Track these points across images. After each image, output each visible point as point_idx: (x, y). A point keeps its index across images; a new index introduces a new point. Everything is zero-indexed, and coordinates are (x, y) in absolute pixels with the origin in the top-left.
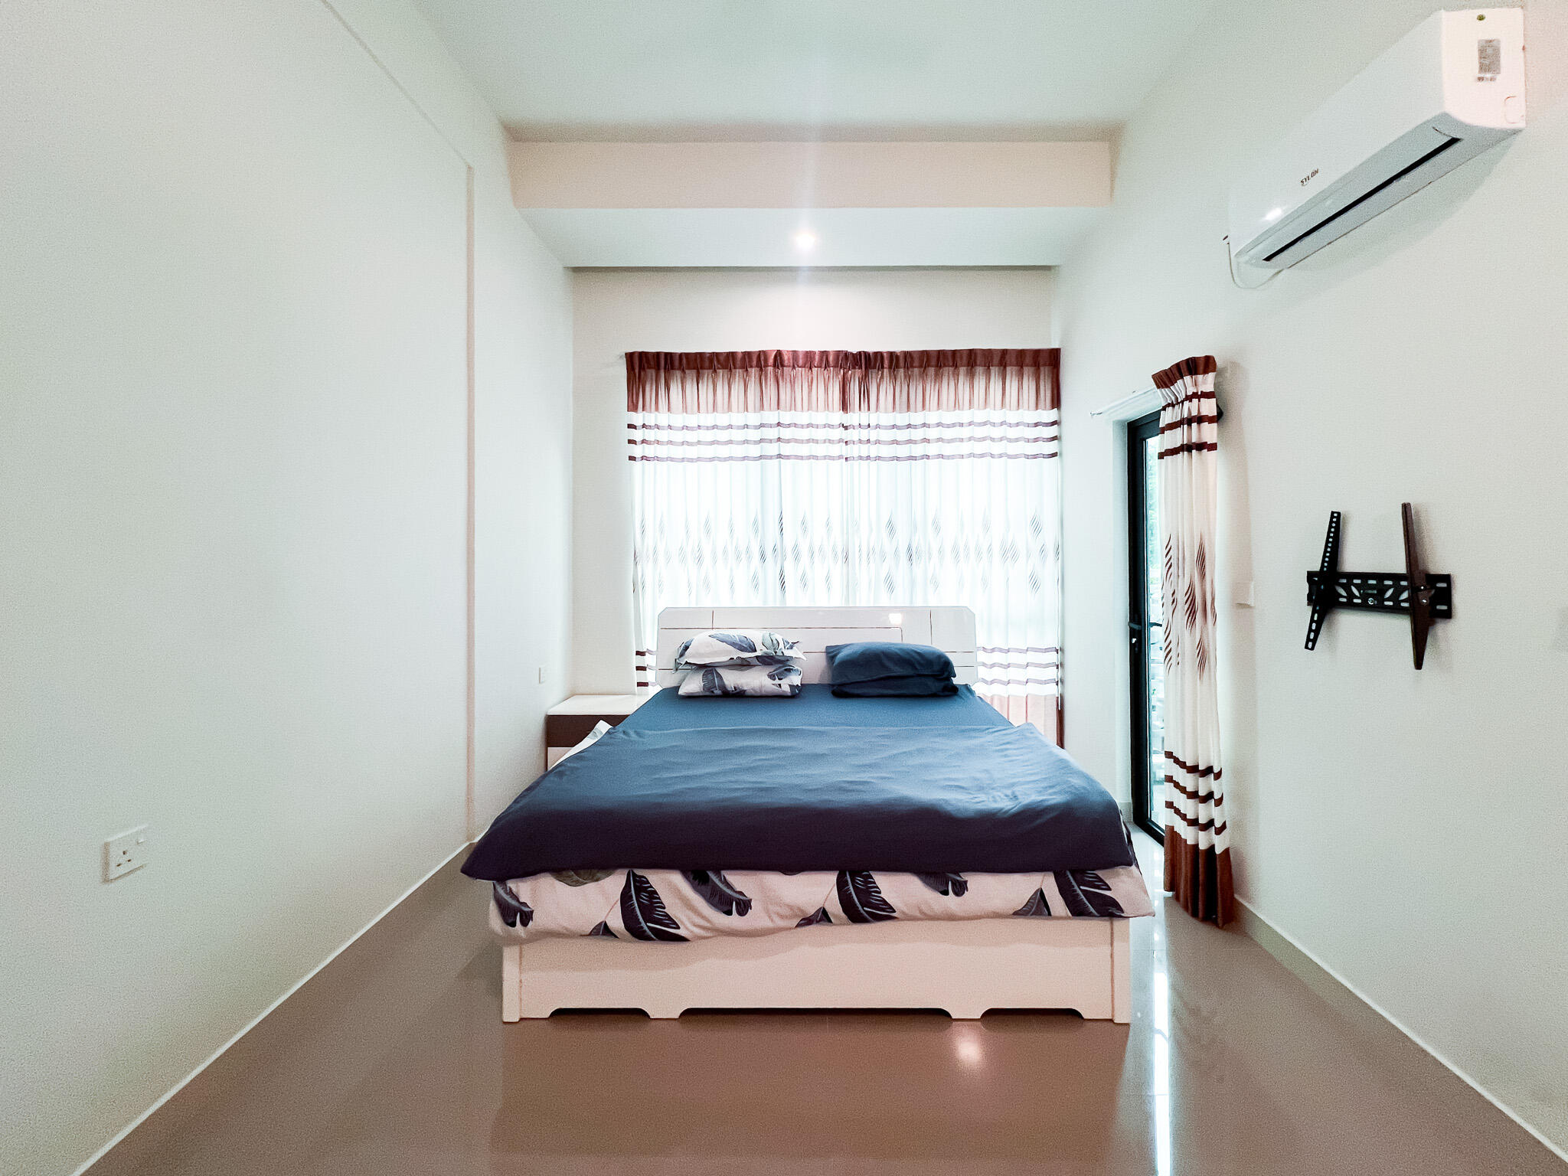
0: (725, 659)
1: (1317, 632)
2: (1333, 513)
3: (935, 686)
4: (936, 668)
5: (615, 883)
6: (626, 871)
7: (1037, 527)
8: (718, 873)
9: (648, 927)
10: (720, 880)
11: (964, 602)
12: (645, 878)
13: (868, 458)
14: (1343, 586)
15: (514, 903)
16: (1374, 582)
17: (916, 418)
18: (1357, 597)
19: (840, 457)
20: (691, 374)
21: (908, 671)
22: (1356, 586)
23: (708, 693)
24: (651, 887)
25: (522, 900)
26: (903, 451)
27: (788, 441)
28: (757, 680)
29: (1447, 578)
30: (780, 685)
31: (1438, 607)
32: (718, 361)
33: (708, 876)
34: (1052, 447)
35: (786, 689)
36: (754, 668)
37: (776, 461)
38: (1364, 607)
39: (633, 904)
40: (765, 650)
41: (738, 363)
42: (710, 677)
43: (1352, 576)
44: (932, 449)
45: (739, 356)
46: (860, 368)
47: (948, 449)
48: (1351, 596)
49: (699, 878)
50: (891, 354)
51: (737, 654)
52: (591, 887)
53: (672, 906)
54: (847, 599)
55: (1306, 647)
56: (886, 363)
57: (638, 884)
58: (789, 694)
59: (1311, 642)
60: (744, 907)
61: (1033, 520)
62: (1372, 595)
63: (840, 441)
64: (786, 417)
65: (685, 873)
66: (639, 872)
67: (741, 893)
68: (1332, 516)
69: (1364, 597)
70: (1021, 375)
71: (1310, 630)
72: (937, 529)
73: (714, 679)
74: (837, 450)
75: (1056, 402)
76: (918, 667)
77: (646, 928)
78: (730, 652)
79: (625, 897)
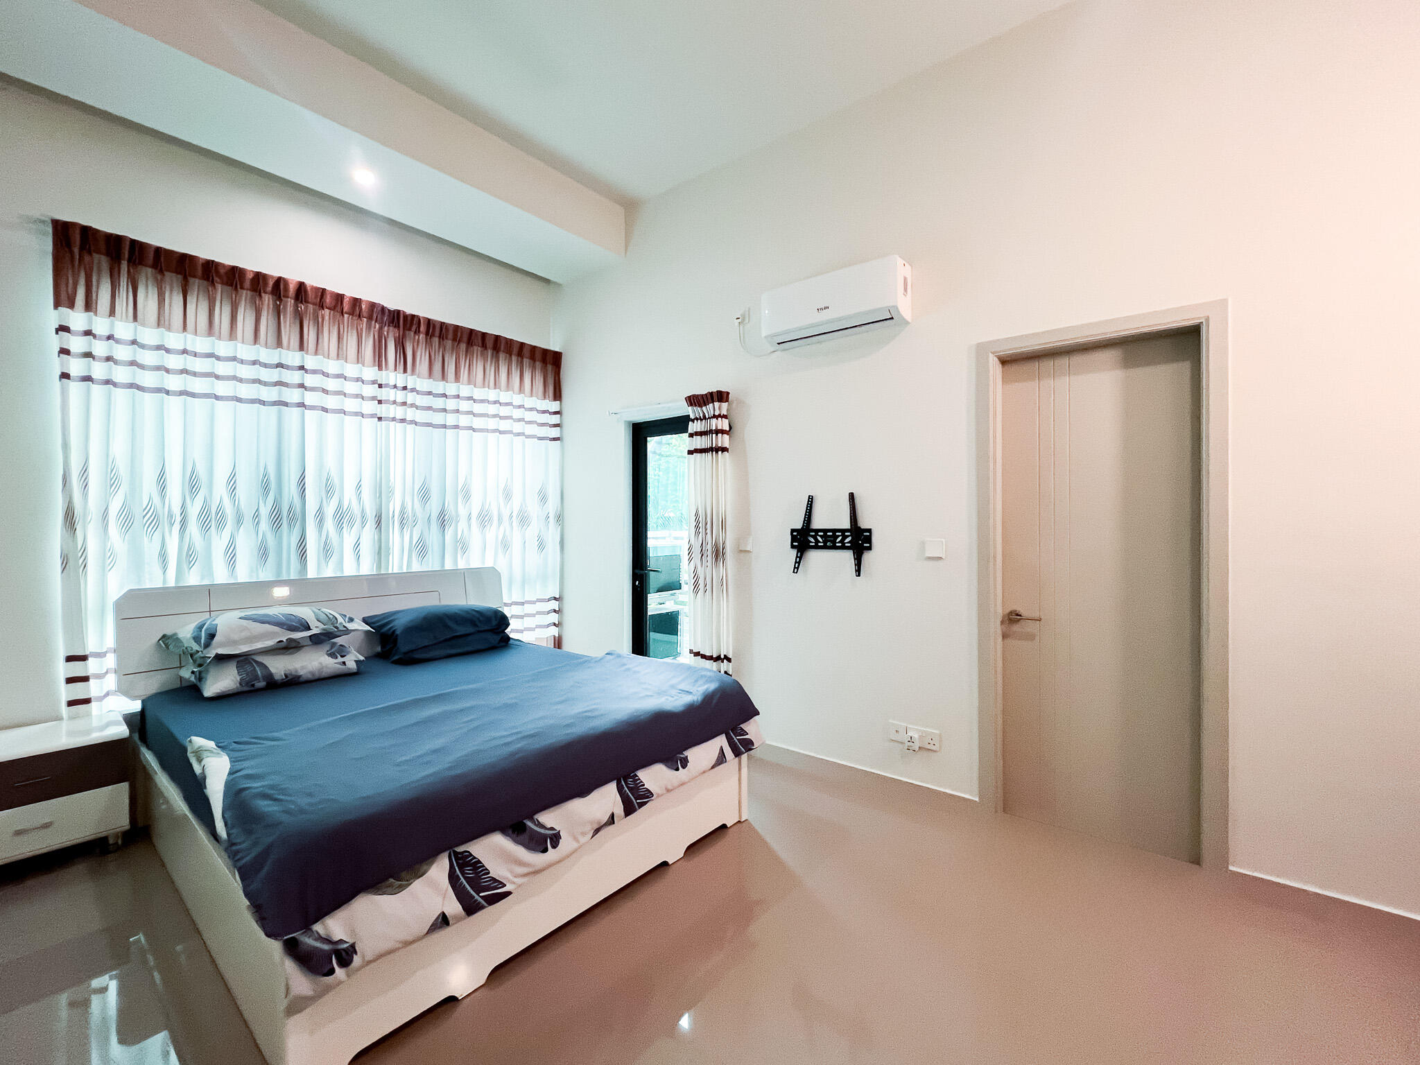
0: (270, 643)
1: (799, 563)
2: (809, 496)
3: (494, 639)
4: (494, 623)
5: (439, 870)
6: (446, 854)
7: (543, 499)
8: (531, 818)
9: (481, 897)
10: (535, 825)
11: (489, 563)
12: (468, 852)
13: (403, 421)
14: (812, 536)
15: (326, 947)
16: (831, 534)
17: (451, 388)
18: (820, 542)
19: (373, 416)
20: (172, 279)
21: (470, 630)
22: (820, 536)
23: (245, 689)
24: (475, 858)
25: (336, 938)
26: (438, 418)
27: (313, 389)
28: (314, 662)
29: (869, 531)
30: (344, 663)
31: (865, 545)
32: (217, 272)
33: (525, 824)
34: (555, 432)
35: (352, 665)
36: (304, 649)
37: (296, 411)
38: (825, 547)
39: (462, 883)
40: (323, 626)
41: (247, 284)
42: (249, 668)
43: (817, 531)
44: (464, 420)
45: (250, 276)
46: (398, 327)
47: (478, 423)
48: (817, 541)
49: (518, 830)
50: (429, 321)
51: (285, 636)
52: (417, 886)
53: (496, 869)
54: (379, 567)
55: (794, 572)
56: (423, 328)
57: (460, 862)
58: (355, 671)
59: (796, 569)
60: (555, 839)
61: (540, 492)
62: (829, 541)
63: (374, 398)
64: (311, 361)
65: (504, 831)
66: (460, 849)
67: (552, 829)
68: (809, 498)
69: (825, 542)
70: (533, 368)
71: (796, 562)
72: (467, 496)
73: (255, 668)
74: (370, 407)
75: (558, 396)
76: (479, 624)
77: (480, 899)
78: (273, 634)
79: (453, 878)
